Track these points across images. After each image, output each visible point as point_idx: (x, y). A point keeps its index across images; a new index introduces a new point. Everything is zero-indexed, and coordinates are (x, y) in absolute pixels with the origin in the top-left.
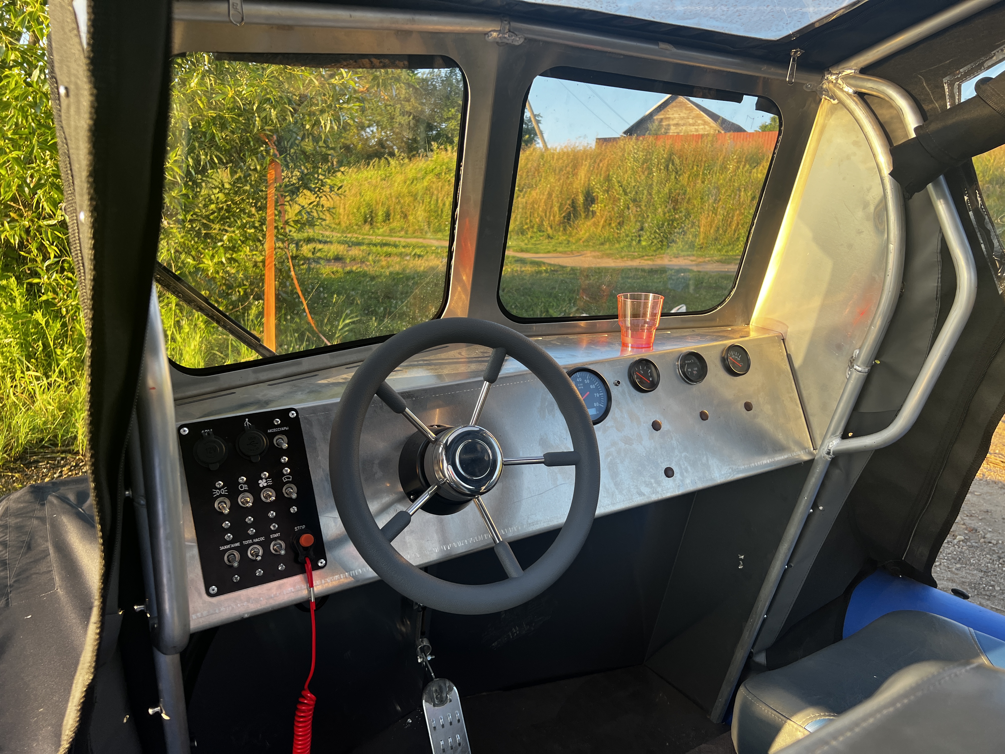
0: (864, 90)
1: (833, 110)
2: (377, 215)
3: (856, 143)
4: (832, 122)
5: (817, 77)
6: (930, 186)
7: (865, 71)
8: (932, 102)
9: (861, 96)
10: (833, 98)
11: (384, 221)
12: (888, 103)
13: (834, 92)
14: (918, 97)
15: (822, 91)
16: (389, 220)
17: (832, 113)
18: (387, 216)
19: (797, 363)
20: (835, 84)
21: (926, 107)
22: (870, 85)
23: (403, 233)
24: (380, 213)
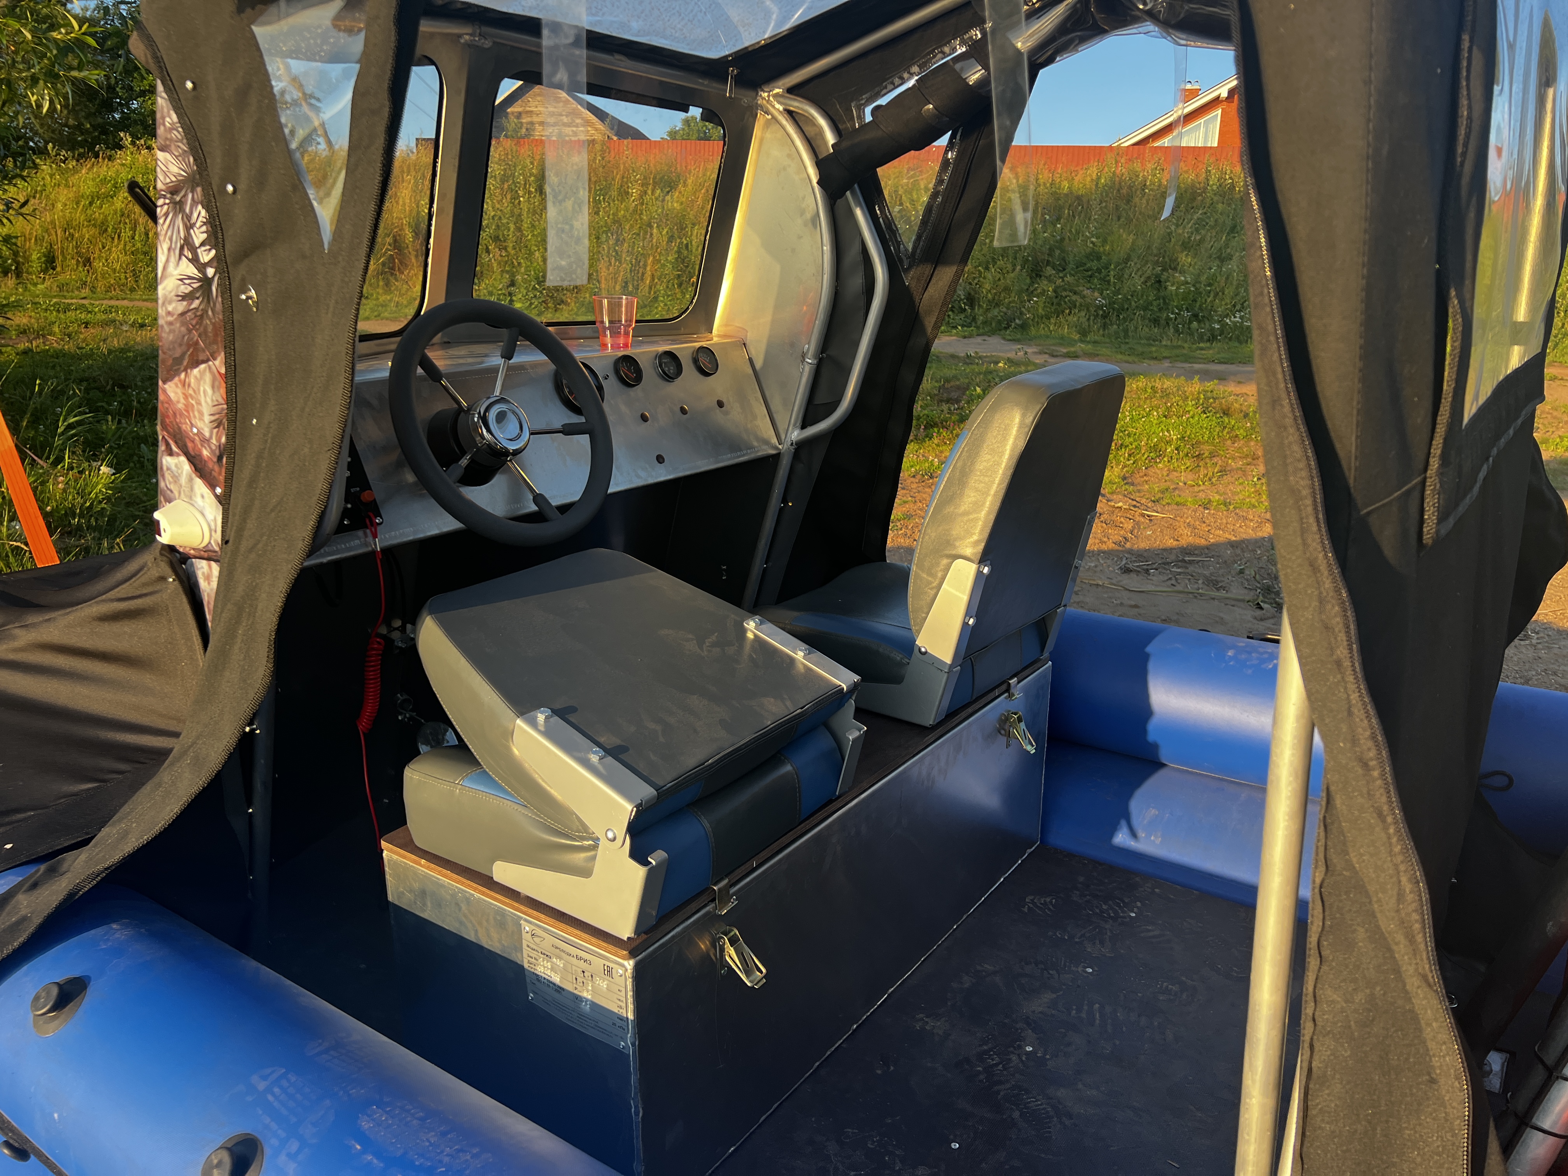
0: (792, 108)
1: (768, 124)
2: (27, 259)
3: (789, 156)
4: (768, 135)
5: (752, 93)
6: (848, 193)
7: (792, 91)
8: (845, 123)
9: (790, 113)
10: (767, 113)
11: (45, 271)
12: (812, 121)
13: (767, 108)
14: (834, 117)
15: (758, 106)
16: (54, 269)
17: (768, 128)
18: (50, 262)
19: (758, 365)
20: (768, 101)
21: (840, 127)
22: (796, 104)
23: (85, 292)
24: (34, 256)
